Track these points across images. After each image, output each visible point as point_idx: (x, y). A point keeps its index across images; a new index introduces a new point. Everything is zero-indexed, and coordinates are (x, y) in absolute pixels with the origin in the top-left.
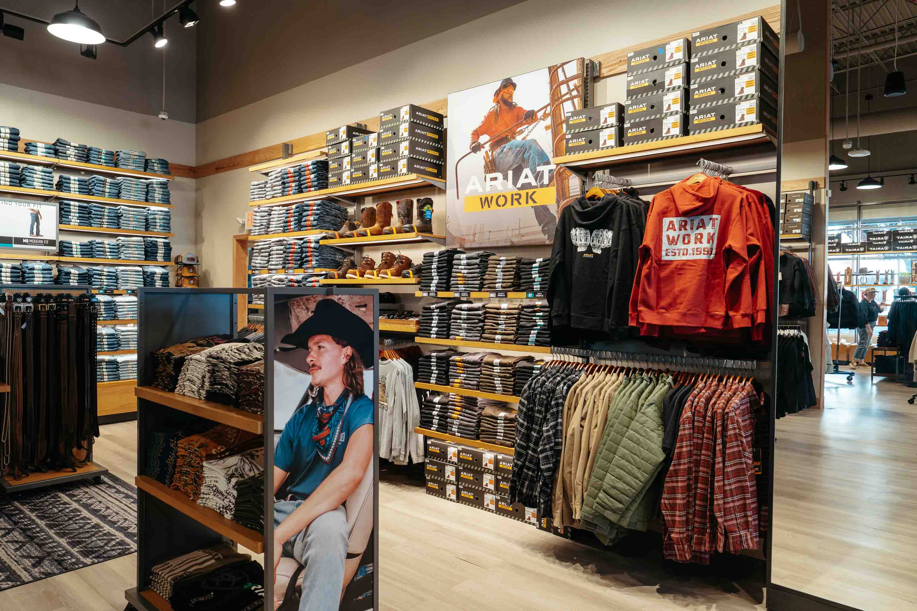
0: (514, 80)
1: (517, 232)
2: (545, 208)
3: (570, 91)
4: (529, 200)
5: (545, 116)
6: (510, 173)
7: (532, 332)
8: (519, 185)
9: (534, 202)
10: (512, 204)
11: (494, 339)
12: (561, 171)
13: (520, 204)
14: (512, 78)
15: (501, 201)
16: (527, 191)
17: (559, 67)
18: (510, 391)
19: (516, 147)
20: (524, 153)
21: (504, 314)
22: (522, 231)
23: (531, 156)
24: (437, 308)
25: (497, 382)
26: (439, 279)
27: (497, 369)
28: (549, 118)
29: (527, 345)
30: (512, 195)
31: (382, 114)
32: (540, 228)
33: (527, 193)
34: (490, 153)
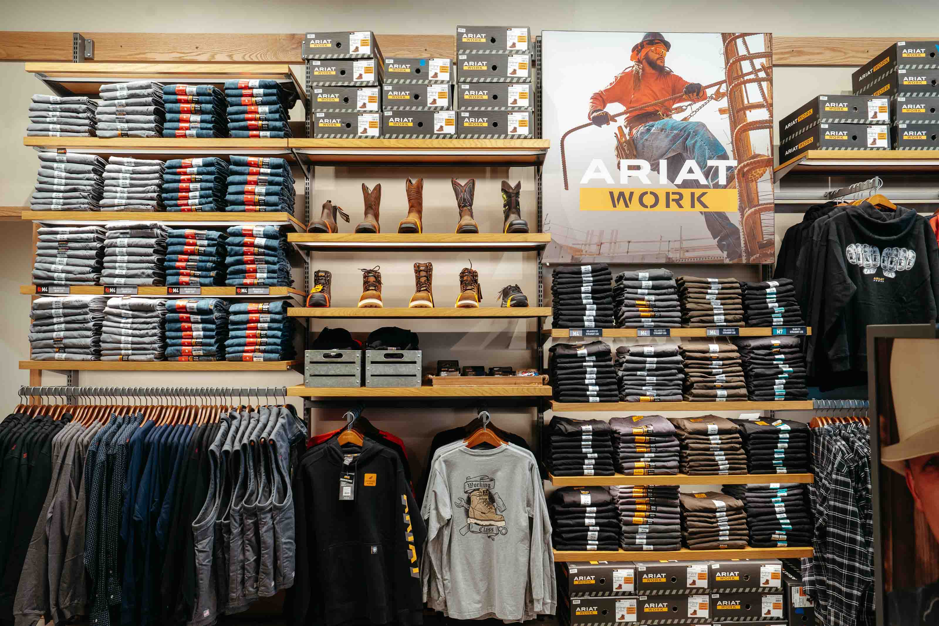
0: (667, 37)
1: (677, 245)
2: (722, 216)
3: (755, 71)
4: (696, 202)
5: (718, 96)
6: (663, 164)
7: (777, 381)
8: (679, 181)
9: (705, 206)
10: (668, 206)
11: (716, 396)
12: (745, 170)
13: (680, 206)
14: (664, 35)
15: (649, 200)
16: (693, 190)
17: (738, 37)
18: (744, 469)
19: (673, 128)
20: (686, 139)
21: (718, 359)
22: (685, 245)
23: (698, 144)
24: (590, 355)
25: (720, 458)
26: (598, 309)
27: (715, 440)
28: (725, 99)
29: (773, 400)
30: (668, 194)
31: (463, 30)
32: (715, 242)
33: (693, 194)
34: (626, 131)
